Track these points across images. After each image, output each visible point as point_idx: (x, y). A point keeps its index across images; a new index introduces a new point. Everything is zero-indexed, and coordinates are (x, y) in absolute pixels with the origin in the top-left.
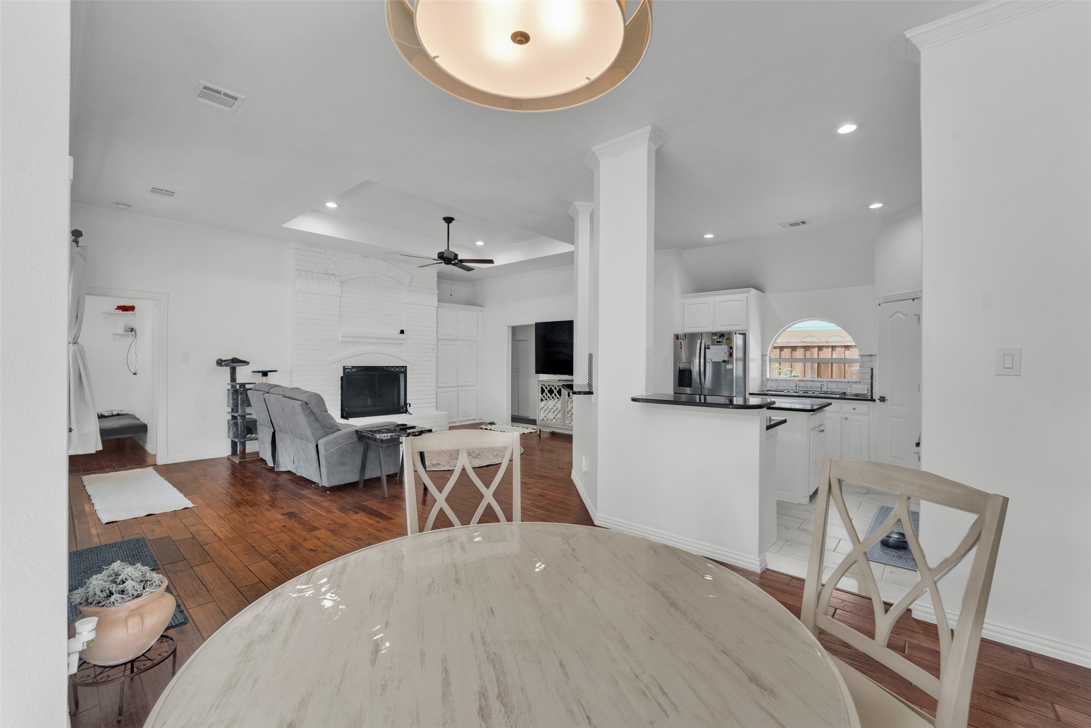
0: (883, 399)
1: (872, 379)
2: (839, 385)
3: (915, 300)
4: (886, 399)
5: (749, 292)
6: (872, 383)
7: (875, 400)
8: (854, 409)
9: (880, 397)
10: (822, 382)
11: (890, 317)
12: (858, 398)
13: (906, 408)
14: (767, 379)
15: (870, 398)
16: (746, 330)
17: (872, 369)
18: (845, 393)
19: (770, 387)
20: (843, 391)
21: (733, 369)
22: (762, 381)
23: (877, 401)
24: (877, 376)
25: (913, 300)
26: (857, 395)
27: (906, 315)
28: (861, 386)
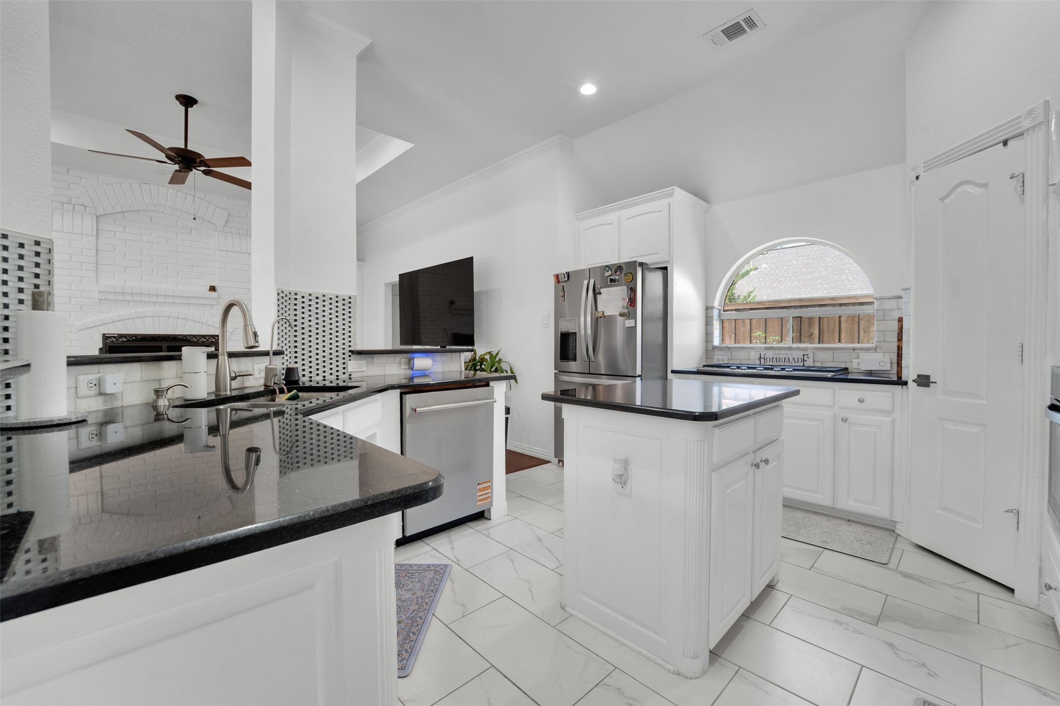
0: (924, 381)
1: (900, 339)
2: (836, 355)
3: (1010, 143)
4: (931, 380)
5: (671, 195)
6: (900, 349)
7: (906, 383)
8: (861, 401)
9: (919, 376)
10: (806, 349)
11: (942, 199)
12: (873, 379)
13: (984, 402)
14: (714, 348)
15: (895, 378)
16: (668, 262)
17: (900, 320)
18: (847, 369)
19: (718, 360)
20: (843, 366)
21: (636, 326)
22: (707, 351)
23: (911, 384)
24: (912, 333)
25: (1005, 143)
26: (870, 373)
27: (985, 186)
28: (878, 356)
